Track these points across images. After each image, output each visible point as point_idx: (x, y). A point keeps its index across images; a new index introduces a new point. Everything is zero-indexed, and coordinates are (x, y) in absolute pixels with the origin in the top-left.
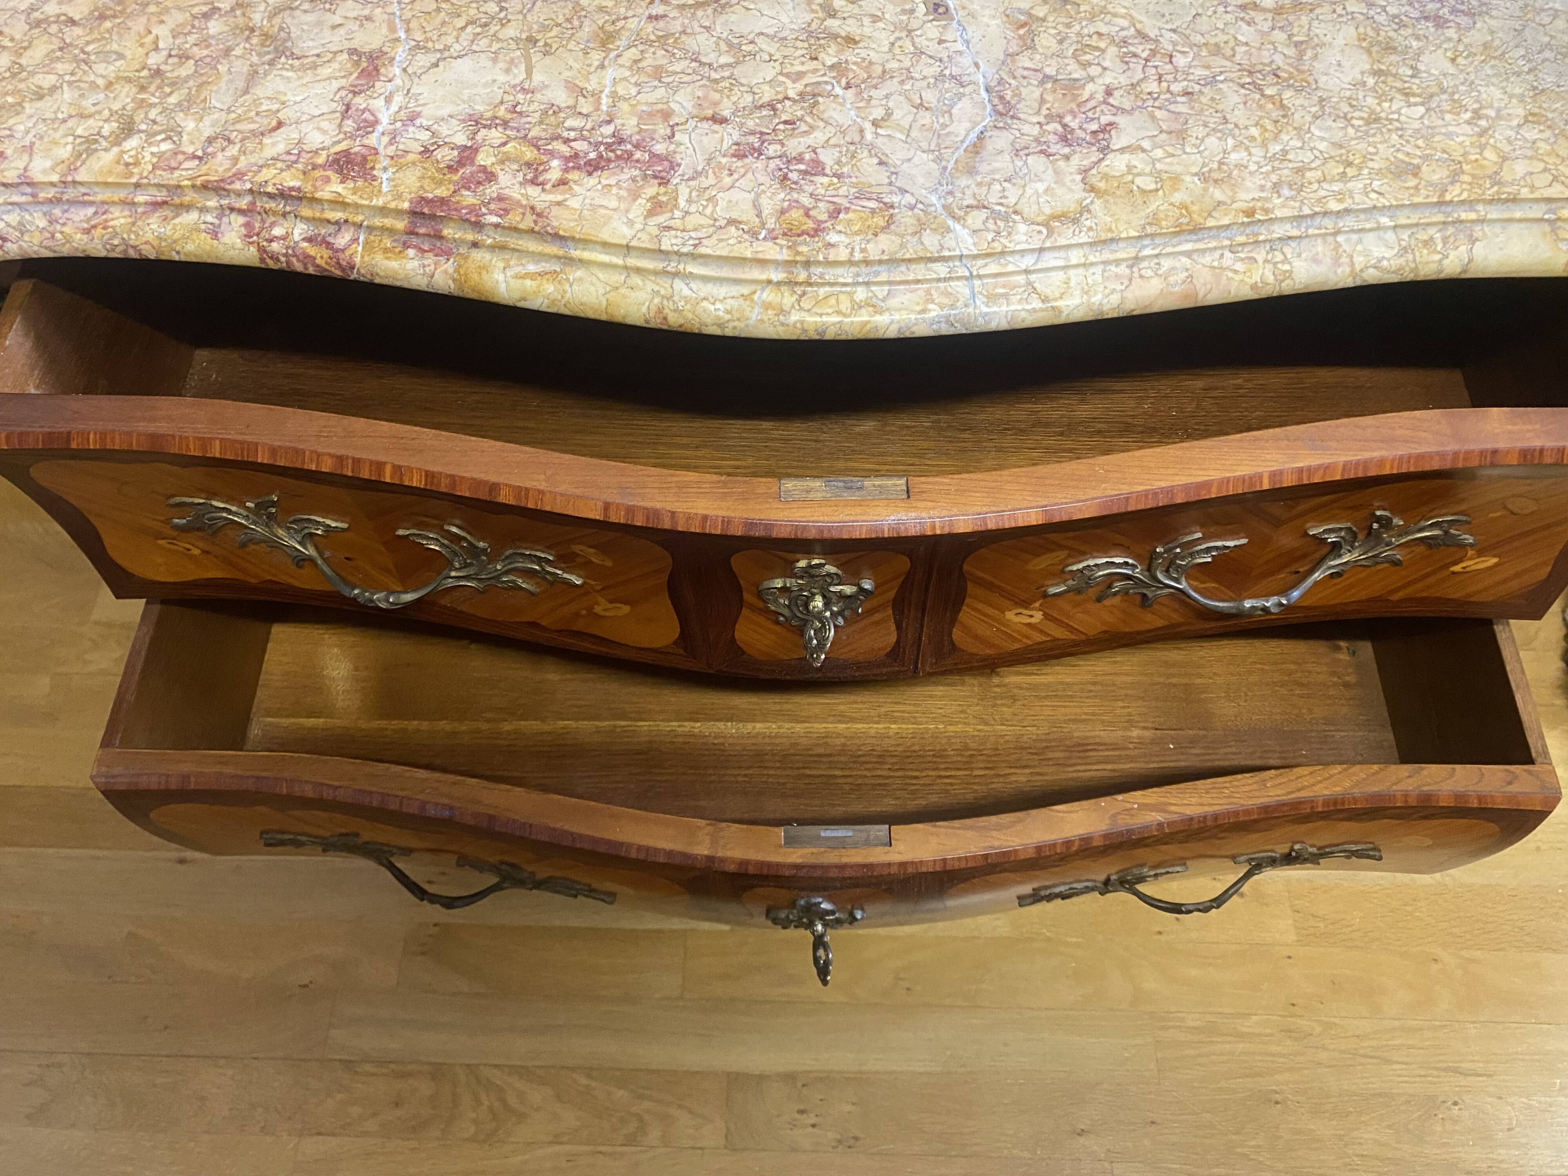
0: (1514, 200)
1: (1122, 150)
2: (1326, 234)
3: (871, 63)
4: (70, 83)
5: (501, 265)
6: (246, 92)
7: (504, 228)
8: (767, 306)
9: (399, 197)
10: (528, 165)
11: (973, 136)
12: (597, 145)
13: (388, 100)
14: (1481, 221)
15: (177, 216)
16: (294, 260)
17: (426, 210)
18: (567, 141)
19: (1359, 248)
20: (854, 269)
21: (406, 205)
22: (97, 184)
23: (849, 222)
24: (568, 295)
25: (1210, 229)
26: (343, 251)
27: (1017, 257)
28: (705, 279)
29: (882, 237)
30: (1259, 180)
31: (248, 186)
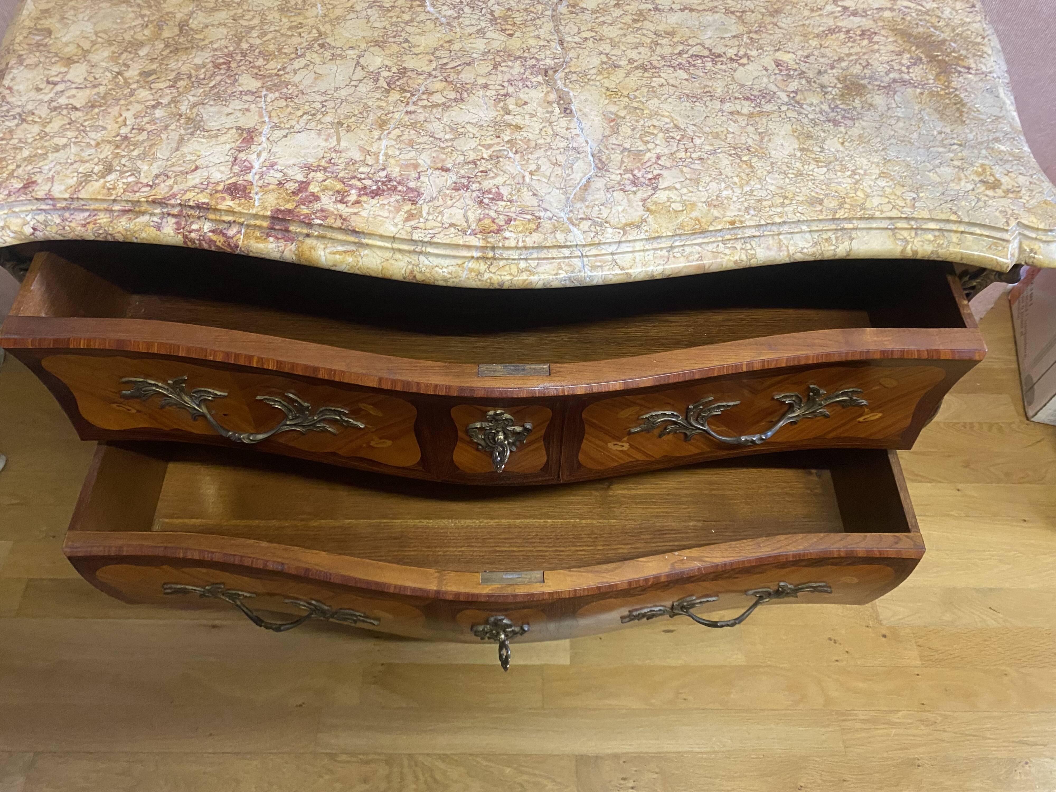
0: (872, 218)
1: (665, 189)
2: (773, 235)
3: (529, 140)
4: (75, 143)
5: (322, 247)
6: (177, 150)
7: (324, 226)
8: (471, 270)
9: (265, 208)
10: (338, 192)
11: (584, 181)
12: (377, 182)
13: (259, 155)
14: (855, 229)
15: (137, 217)
16: (203, 243)
17: (280, 216)
18: (360, 179)
19: (792, 242)
20: (519, 252)
21: (269, 213)
22: (91, 199)
23: (516, 226)
24: (360, 263)
25: (711, 231)
26: (232, 238)
27: (607, 246)
28: (437, 256)
29: (534, 234)
30: (738, 205)
31: (179, 202)
